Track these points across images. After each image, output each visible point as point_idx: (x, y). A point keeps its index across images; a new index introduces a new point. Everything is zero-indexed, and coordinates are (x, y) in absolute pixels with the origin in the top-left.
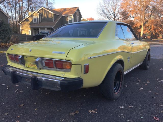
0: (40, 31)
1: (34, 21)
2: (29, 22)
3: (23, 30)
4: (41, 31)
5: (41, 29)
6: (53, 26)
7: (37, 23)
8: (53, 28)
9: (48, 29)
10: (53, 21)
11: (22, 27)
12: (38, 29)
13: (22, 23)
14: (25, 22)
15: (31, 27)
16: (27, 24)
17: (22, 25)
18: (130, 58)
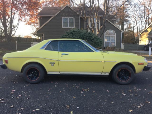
2: (148, 33)
3: (141, 40)
11: (141, 38)
13: (142, 34)
15: (149, 37)
16: (146, 34)
17: (141, 36)
18: (54, 63)
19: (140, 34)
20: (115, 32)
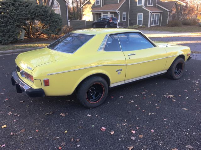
0: (102, 15)
1: (97, 4)
2: (91, 5)
3: (84, 14)
4: (104, 16)
5: (103, 13)
6: (117, 9)
7: (100, 6)
8: (117, 12)
9: (111, 13)
10: (118, 3)
11: (84, 12)
12: (101, 14)
13: (84, 7)
14: (87, 5)
15: (92, 11)
16: (89, 7)
17: (84, 9)
18: (122, 70)
19: (82, 6)
20: (58, 2)
